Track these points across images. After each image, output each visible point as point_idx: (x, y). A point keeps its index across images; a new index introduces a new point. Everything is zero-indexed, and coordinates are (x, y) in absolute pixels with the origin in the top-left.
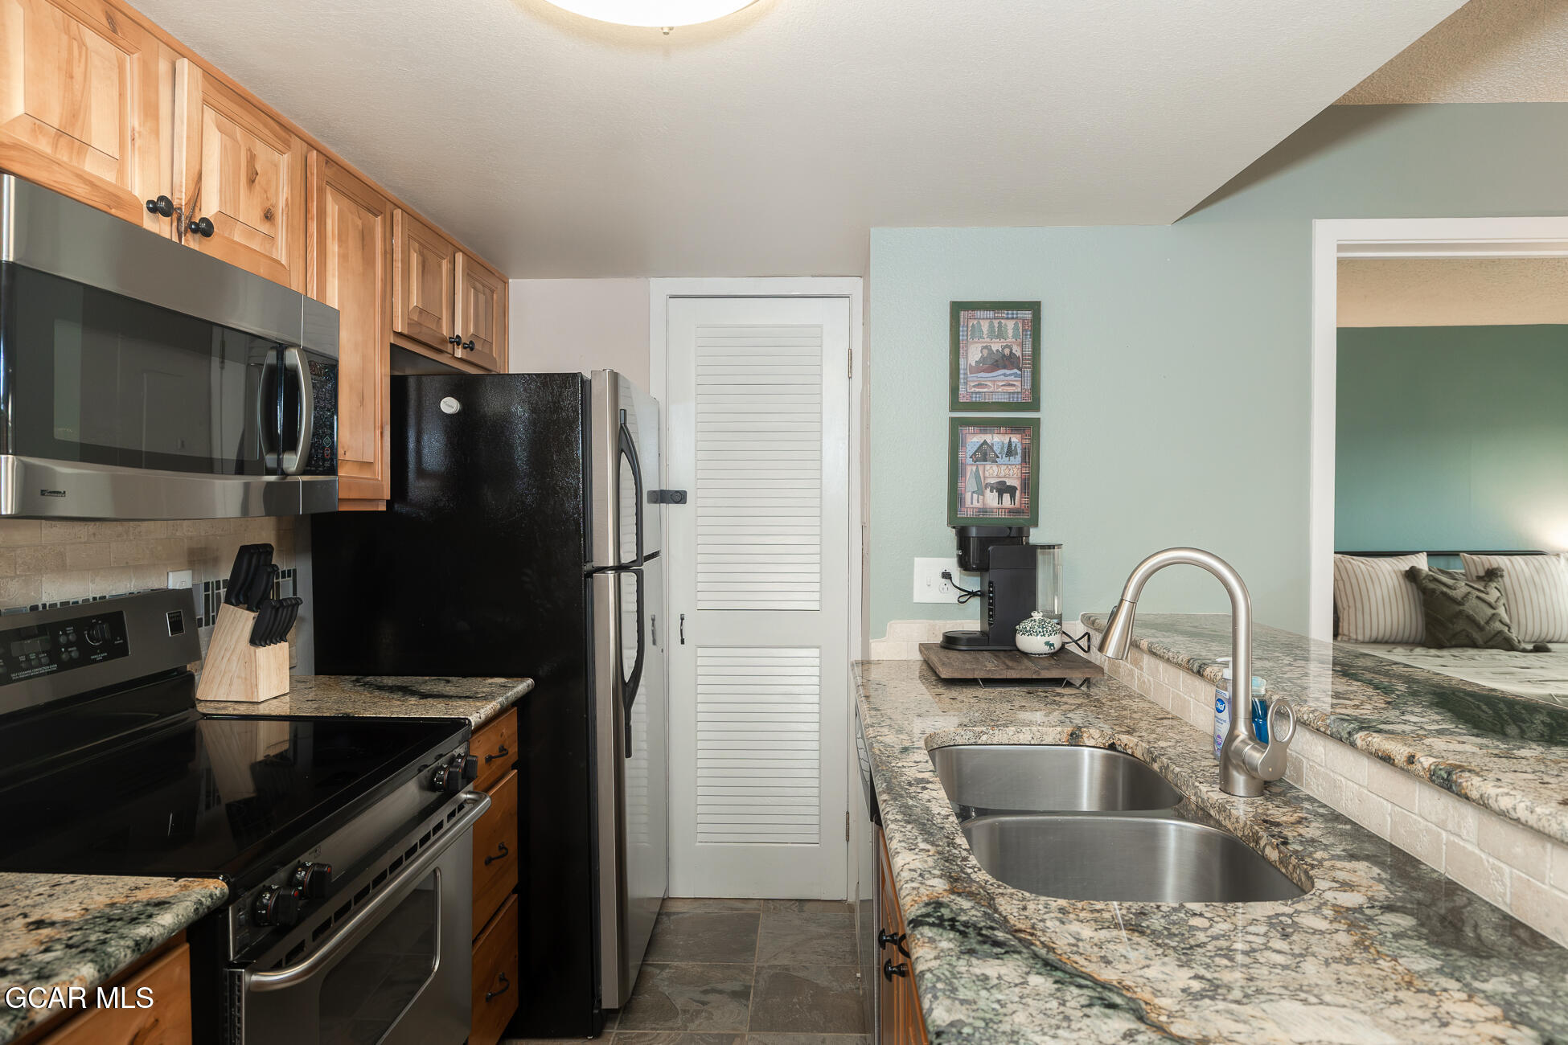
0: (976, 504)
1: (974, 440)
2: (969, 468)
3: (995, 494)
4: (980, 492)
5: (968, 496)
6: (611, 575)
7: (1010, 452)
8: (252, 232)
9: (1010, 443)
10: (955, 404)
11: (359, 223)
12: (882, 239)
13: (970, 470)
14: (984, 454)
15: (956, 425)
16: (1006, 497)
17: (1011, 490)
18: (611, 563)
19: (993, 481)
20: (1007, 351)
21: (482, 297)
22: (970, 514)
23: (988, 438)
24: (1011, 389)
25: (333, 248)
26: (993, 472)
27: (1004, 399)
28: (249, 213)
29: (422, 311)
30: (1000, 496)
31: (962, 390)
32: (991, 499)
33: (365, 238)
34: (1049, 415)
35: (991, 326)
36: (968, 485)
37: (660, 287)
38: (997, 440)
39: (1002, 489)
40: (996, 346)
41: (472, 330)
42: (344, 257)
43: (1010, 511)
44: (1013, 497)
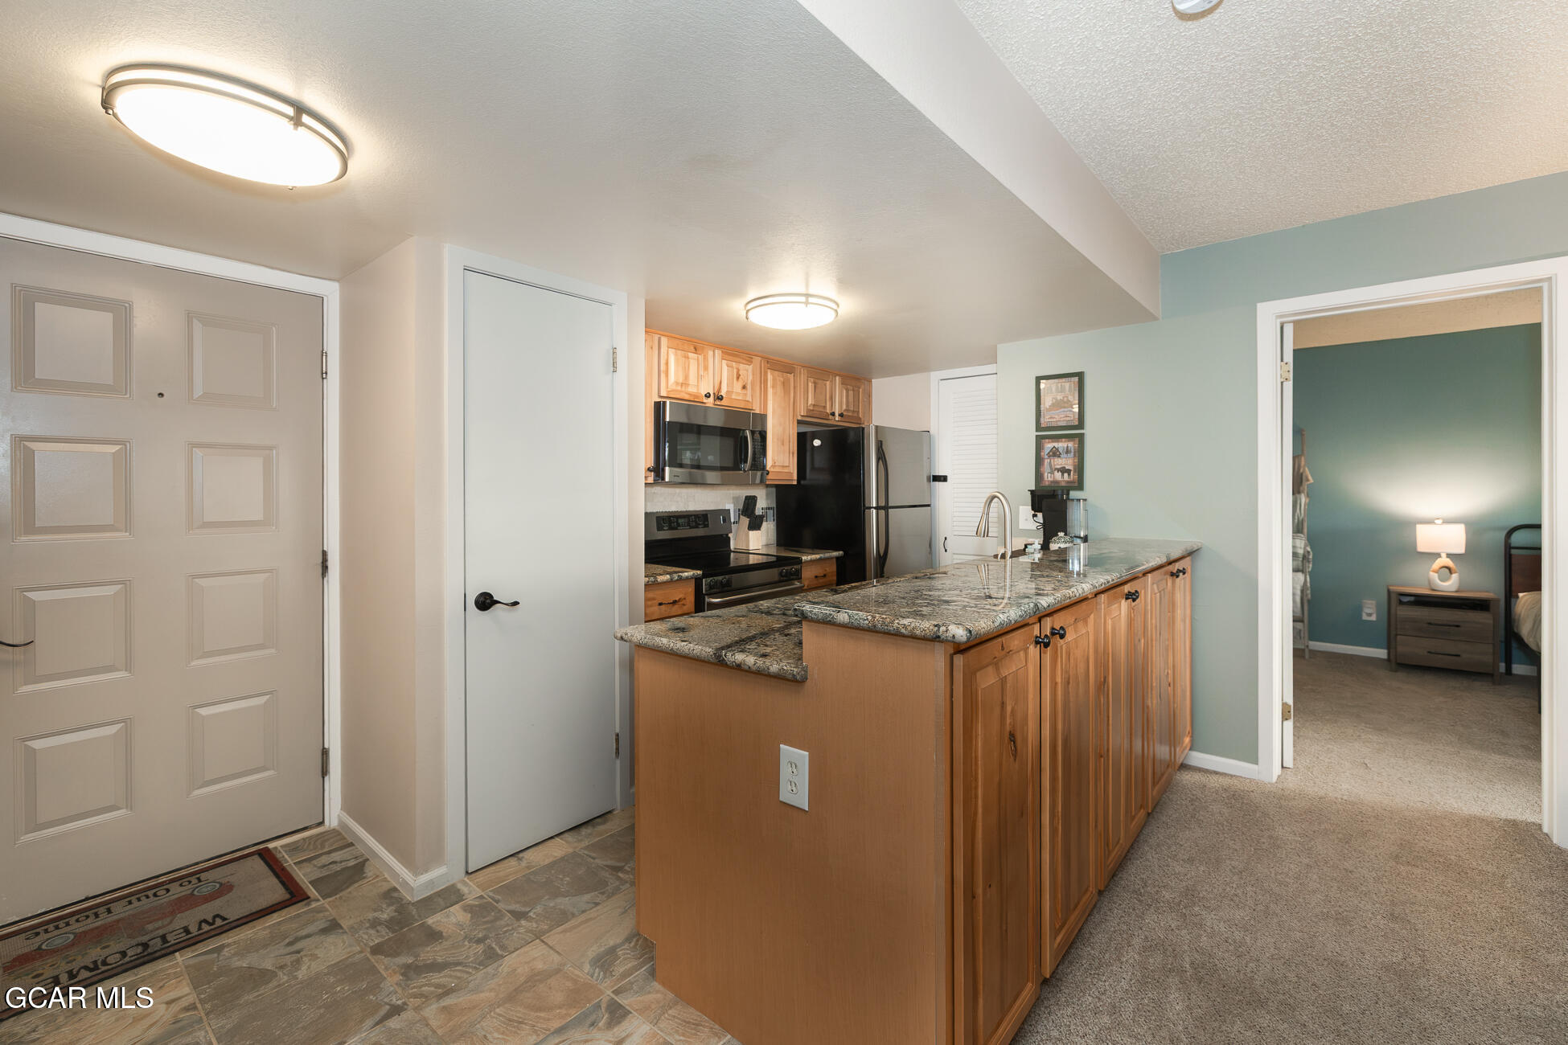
0: (1049, 479)
1: (1049, 446)
2: (1046, 461)
3: (1060, 473)
4: (1052, 473)
5: (1046, 474)
6: (874, 511)
7: (1068, 451)
8: (738, 394)
9: (1068, 447)
10: (1039, 428)
11: (782, 379)
12: (1003, 349)
13: (1047, 462)
14: (1055, 453)
15: (1039, 439)
16: (1066, 475)
17: (1069, 471)
18: (874, 506)
19: (1058, 467)
20: (1065, 399)
21: (851, 393)
22: (1047, 483)
23: (1056, 445)
24: (1069, 419)
25: (770, 391)
26: (1059, 462)
27: (1064, 424)
28: (738, 387)
29: (814, 405)
30: (1063, 475)
31: (1042, 420)
32: (1058, 476)
33: (785, 384)
34: (1089, 431)
35: (1057, 387)
36: (1046, 468)
37: (935, 375)
38: (1061, 445)
39: (1063, 471)
40: (1059, 397)
41: (844, 407)
42: (775, 394)
43: (1068, 482)
44: (1069, 475)
